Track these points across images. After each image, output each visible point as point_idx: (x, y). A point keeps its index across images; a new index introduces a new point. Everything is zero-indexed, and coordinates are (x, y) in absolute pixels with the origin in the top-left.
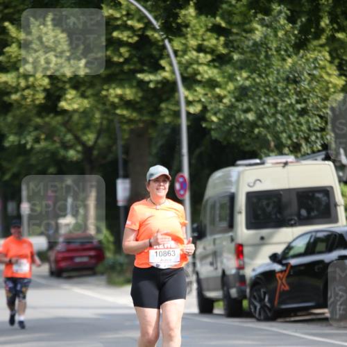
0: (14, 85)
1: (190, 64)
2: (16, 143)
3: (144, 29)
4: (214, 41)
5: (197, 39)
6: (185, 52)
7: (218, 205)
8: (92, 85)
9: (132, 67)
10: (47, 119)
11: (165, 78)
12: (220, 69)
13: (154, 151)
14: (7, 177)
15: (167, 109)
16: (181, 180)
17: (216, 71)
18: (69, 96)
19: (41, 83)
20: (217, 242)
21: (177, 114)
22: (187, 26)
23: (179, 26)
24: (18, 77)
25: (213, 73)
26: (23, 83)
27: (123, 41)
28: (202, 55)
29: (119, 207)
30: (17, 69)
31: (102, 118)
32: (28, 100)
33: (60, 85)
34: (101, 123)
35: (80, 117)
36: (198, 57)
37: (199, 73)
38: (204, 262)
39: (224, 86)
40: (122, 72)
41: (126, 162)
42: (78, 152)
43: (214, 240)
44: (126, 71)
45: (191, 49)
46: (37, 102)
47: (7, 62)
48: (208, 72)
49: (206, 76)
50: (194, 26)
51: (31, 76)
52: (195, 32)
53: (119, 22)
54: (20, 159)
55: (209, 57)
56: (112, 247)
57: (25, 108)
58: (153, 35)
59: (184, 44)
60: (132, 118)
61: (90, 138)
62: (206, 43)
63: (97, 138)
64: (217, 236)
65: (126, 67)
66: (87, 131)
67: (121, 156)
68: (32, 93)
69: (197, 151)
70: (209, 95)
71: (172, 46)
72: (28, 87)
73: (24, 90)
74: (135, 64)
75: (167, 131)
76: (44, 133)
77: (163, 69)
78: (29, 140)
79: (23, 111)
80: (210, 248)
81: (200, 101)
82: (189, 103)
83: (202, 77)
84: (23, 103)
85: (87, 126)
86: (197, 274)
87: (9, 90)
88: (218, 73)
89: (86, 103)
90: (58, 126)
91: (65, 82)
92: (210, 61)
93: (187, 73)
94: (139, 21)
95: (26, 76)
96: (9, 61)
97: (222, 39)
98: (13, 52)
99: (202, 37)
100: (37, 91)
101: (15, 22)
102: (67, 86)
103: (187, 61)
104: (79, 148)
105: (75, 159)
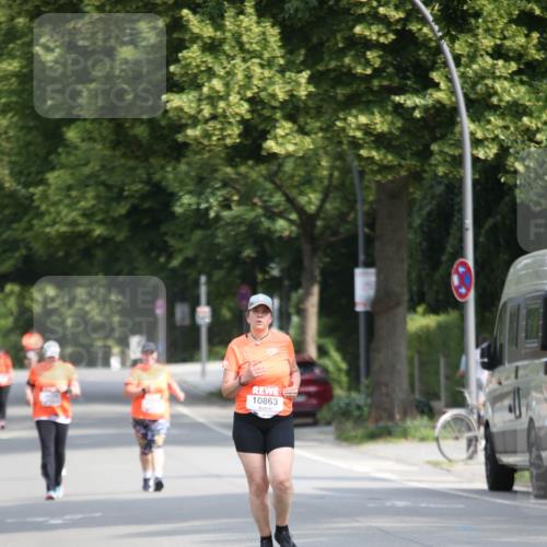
0: (193, 112)
1: (481, 77)
2: (194, 207)
3: (405, 21)
4: (521, 40)
5: (494, 37)
6: (472, 58)
7: (523, 312)
8: (319, 113)
9: (385, 83)
10: (243, 169)
11: (439, 102)
12: (531, 86)
13: (417, 222)
14: (175, 263)
15: (441, 152)
16: (461, 270)
17: (523, 89)
18: (280, 132)
19: (237, 110)
20: (521, 373)
21: (458, 161)
22: (477, 15)
23: (465, 16)
24: (200, 100)
25: (518, 93)
26: (207, 111)
27: (371, 40)
28: (500, 62)
29: (357, 313)
30: (199, 87)
31: (332, 168)
32: (215, 138)
33: (267, 113)
34: (331, 175)
35: (297, 166)
36: (494, 66)
37: (496, 93)
38: (498, 405)
39: (535, 114)
40: (370, 90)
41: (369, 241)
42: (291, 222)
43: (517, 369)
44: (376, 88)
45: (483, 53)
46: (228, 141)
47: (182, 76)
48: (509, 92)
49: (507, 98)
50: (490, 15)
51: (221, 98)
52: (490, 25)
53: (365, 10)
54: (198, 235)
55: (513, 66)
56: (344, 379)
57: (210, 151)
58: (420, 30)
59: (471, 45)
60: (385, 162)
61: (311, 200)
62: (508, 43)
63: (323, 201)
64: (519, 364)
65: (376, 83)
66: (306, 189)
67: (362, 231)
68: (219, 126)
69: (489, 223)
70: (512, 129)
71: (452, 50)
72: (214, 117)
73: (207, 121)
74: (390, 77)
75: (440, 189)
76: (238, 192)
77: (436, 86)
78: (213, 203)
79: (206, 155)
80: (510, 383)
81: (496, 138)
82: (477, 143)
83: (500, 100)
84: (206, 142)
85: (308, 181)
86: (487, 425)
87: (183, 121)
88: (528, 92)
89: (308, 143)
90: (261, 180)
91: (274, 108)
92: (514, 73)
93: (476, 93)
94: (397, 8)
95: (213, 99)
96: (186, 73)
97: (535, 35)
98: (195, 59)
99: (502, 33)
100: (230, 123)
101: (198, 10)
102: (278, 115)
103: (475, 73)
104: (294, 216)
105: (286, 233)
